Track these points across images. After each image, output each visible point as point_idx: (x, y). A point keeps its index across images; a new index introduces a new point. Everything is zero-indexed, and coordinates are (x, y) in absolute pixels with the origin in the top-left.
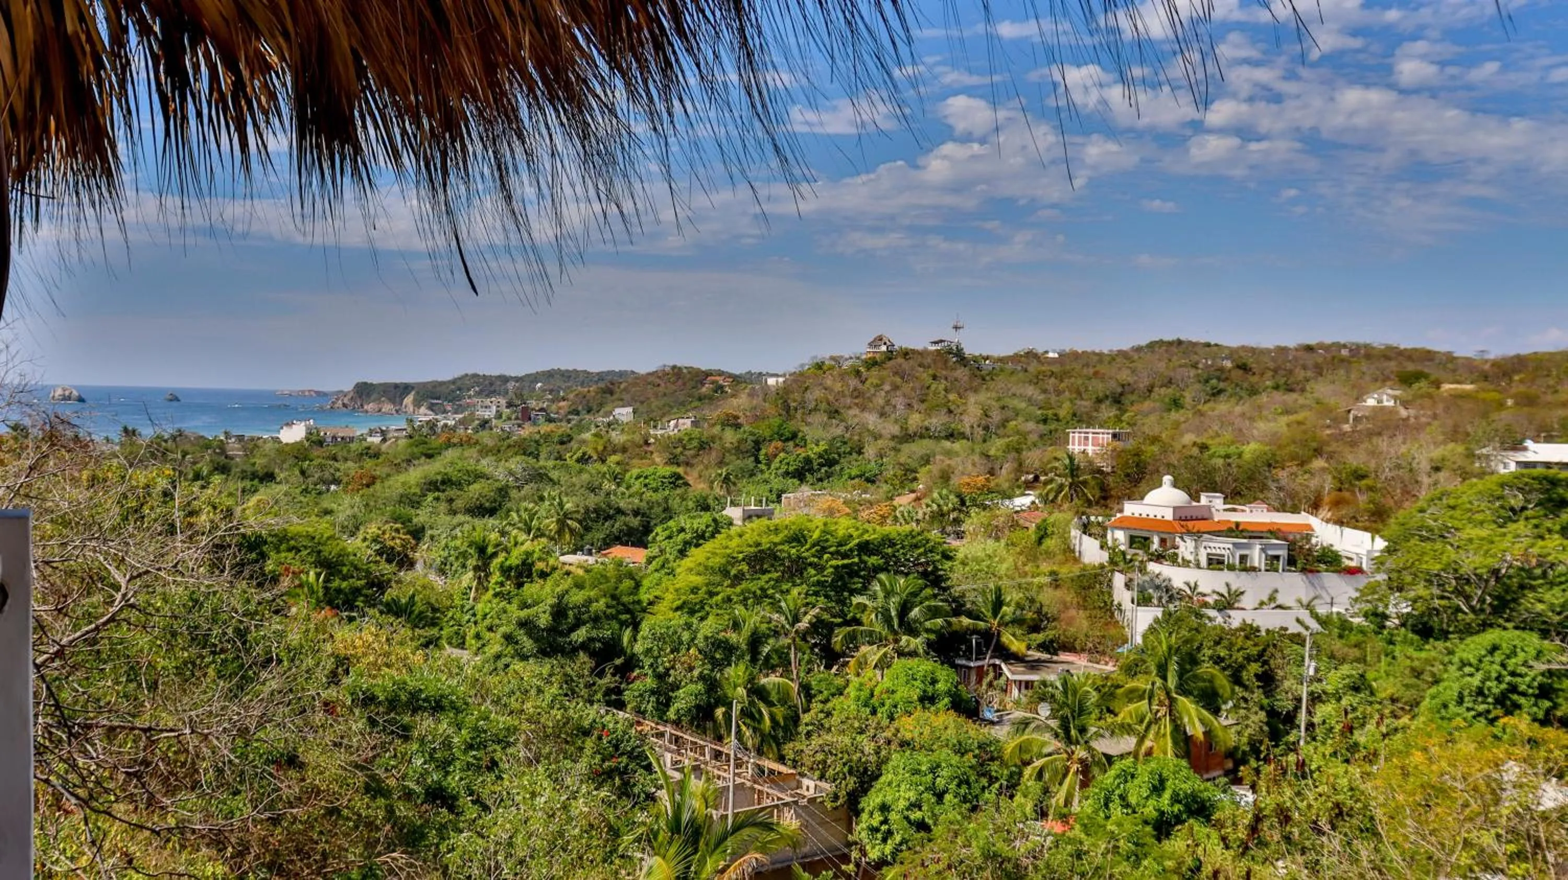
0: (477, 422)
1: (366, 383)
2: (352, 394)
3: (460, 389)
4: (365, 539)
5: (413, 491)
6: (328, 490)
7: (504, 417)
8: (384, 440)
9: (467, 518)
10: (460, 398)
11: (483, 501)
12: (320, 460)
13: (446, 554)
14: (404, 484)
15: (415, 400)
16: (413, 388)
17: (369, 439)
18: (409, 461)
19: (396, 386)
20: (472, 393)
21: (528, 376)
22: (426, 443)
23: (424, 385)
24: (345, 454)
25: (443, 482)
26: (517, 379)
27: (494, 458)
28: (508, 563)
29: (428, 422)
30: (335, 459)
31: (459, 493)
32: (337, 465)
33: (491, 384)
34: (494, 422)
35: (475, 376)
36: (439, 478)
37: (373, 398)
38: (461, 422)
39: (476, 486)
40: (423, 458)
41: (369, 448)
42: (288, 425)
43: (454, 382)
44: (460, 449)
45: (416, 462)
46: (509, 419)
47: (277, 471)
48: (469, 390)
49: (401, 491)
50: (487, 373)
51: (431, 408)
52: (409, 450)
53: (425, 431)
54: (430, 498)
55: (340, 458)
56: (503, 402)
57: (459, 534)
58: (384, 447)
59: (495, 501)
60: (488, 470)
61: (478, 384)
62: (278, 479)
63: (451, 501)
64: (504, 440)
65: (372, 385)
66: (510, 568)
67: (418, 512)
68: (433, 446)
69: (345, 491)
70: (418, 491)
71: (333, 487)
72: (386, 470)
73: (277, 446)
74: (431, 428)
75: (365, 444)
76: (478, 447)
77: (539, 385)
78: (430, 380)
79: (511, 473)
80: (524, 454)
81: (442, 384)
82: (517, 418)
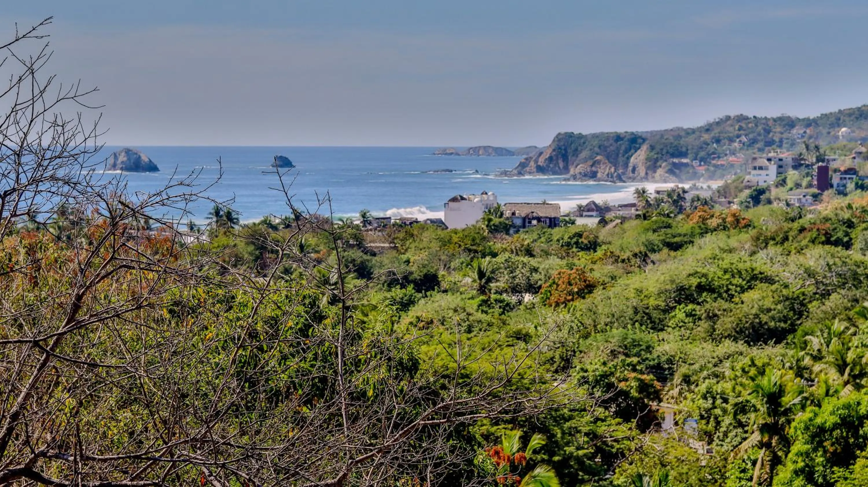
0: (747, 192)
1: (570, 135)
2: (549, 151)
3: (718, 141)
4: (584, 381)
5: (652, 302)
6: (520, 302)
7: (790, 184)
8: (603, 222)
9: (741, 346)
10: (717, 154)
11: (764, 318)
12: (507, 255)
13: (708, 404)
14: (639, 291)
15: (647, 159)
16: (644, 140)
17: (580, 221)
18: (644, 257)
19: (618, 138)
20: (736, 145)
21: (825, 116)
22: (669, 226)
23: (662, 134)
24: (544, 246)
25: (700, 288)
26: (809, 123)
27: (779, 249)
28: (819, 421)
30: (529, 253)
31: (726, 305)
32: (533, 262)
33: (768, 131)
34: (774, 192)
35: (741, 118)
36: (694, 281)
37: (582, 156)
38: (723, 192)
40: (665, 250)
41: (580, 235)
43: (708, 129)
44: (722, 235)
45: (653, 256)
46: (798, 185)
47: (442, 272)
48: (732, 141)
49: (635, 302)
51: (673, 170)
52: (643, 238)
53: (666, 207)
54: (680, 313)
55: (537, 251)
56: (788, 160)
57: (728, 373)
58: (603, 234)
59: (785, 319)
60: (769, 270)
61: (746, 131)
62: (444, 285)
63: (712, 317)
64: (793, 220)
65: (580, 136)
66: (822, 430)
67: (662, 335)
68: (680, 231)
69: (545, 302)
70: (661, 302)
71: (527, 298)
72: (609, 268)
73: (441, 233)
74: (675, 202)
75: (572, 230)
76: (753, 232)
77: (844, 129)
78: (670, 127)
79: (810, 273)
80: (828, 242)
81: (689, 132)
82: (810, 186)
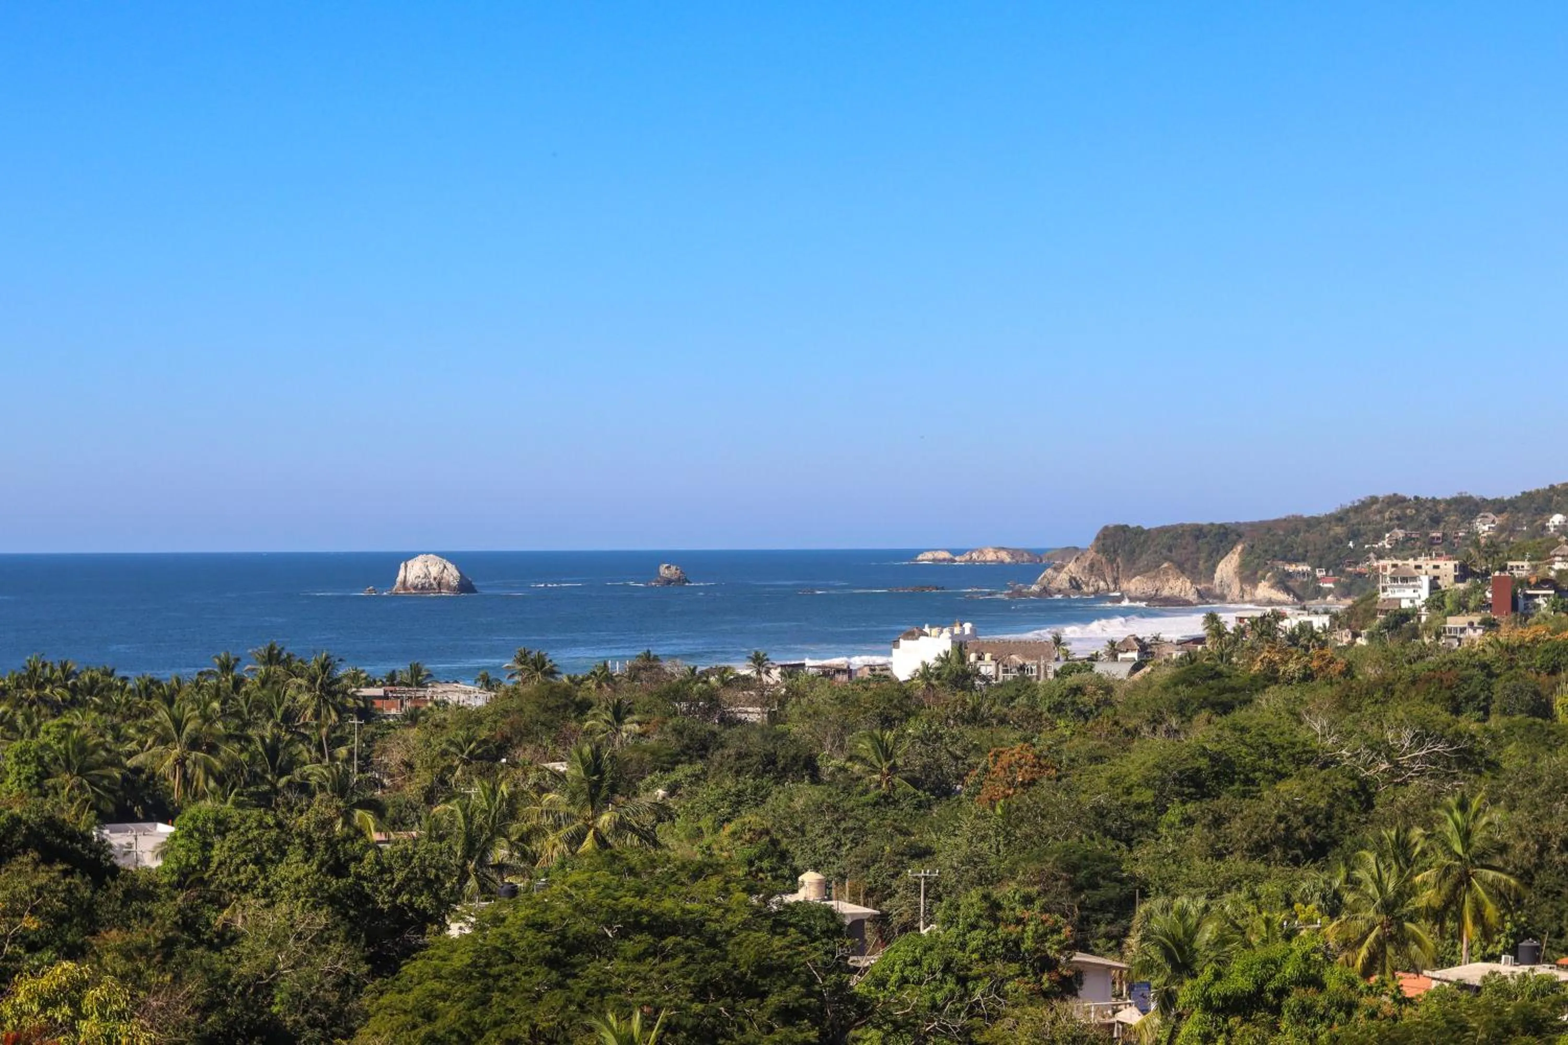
0: (1381, 618)
1: (1124, 529)
2: (1091, 555)
5: (1136, 796)
10: (1358, 556)
15: (1243, 565)
17: (1102, 668)
18: (1160, 721)
20: (1385, 544)
23: (1268, 527)
25: (1219, 776)
29: (1254, 622)
31: (1245, 802)
33: (1431, 521)
35: (1396, 501)
37: (1142, 562)
39: (1290, 787)
41: (1079, 691)
42: (911, 636)
46: (1462, 607)
48: (1379, 537)
50: (1425, 494)
51: (1283, 582)
54: (1174, 813)
56: (1448, 567)
61: (1402, 522)
65: (1139, 531)
70: (1147, 796)
77: (1557, 517)
81: (1312, 523)
